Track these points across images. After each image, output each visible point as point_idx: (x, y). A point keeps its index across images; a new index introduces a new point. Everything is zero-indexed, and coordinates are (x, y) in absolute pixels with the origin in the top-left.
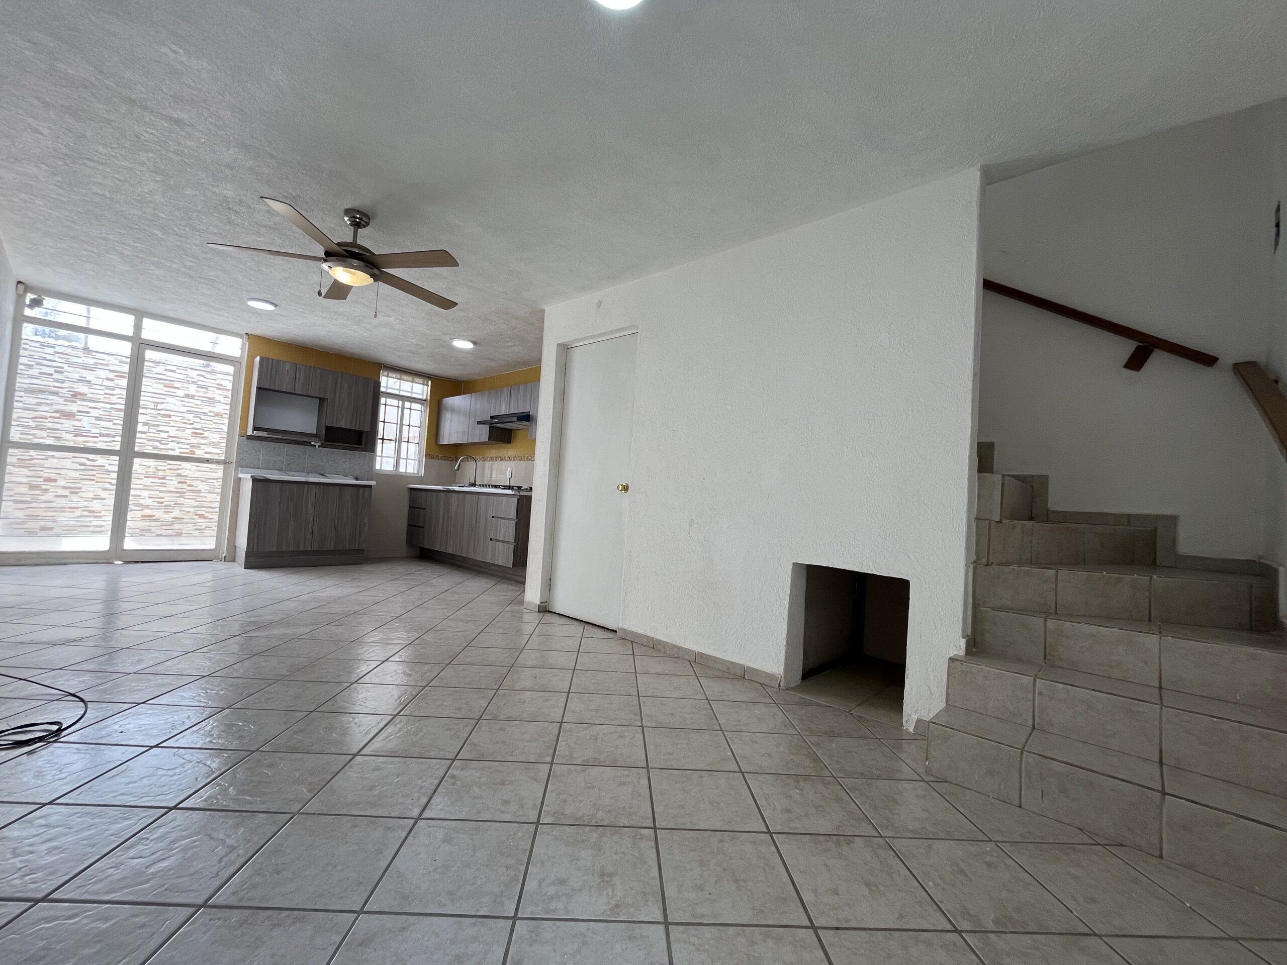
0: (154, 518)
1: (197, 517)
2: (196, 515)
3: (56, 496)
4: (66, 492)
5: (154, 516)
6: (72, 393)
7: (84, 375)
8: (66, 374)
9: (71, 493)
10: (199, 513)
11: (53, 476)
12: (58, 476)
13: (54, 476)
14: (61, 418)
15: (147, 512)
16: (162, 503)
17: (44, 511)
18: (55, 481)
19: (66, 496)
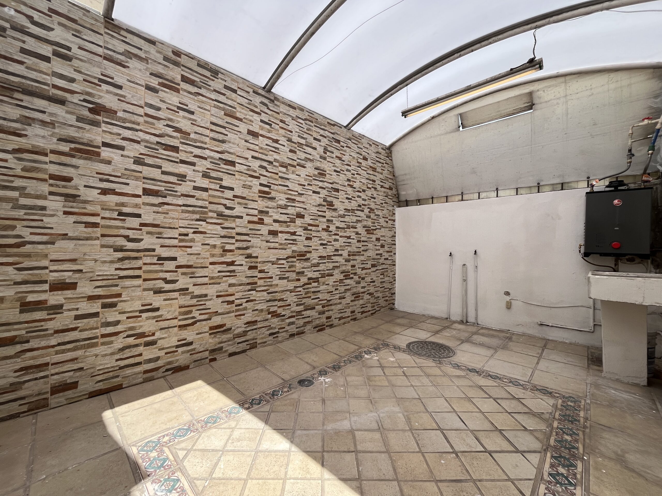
0: (225, 328)
1: (270, 316)
2: (269, 314)
3: (77, 317)
4: (96, 307)
5: (224, 325)
6: (91, 106)
7: (108, 72)
8: (75, 62)
9: (104, 306)
10: (272, 309)
11: (68, 277)
12: (77, 275)
13: (70, 277)
14: (73, 156)
15: (217, 321)
16: (232, 302)
17: (57, 353)
18: (73, 286)
19: (96, 315)
